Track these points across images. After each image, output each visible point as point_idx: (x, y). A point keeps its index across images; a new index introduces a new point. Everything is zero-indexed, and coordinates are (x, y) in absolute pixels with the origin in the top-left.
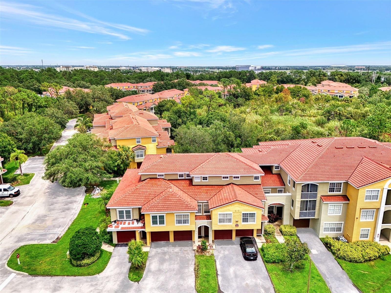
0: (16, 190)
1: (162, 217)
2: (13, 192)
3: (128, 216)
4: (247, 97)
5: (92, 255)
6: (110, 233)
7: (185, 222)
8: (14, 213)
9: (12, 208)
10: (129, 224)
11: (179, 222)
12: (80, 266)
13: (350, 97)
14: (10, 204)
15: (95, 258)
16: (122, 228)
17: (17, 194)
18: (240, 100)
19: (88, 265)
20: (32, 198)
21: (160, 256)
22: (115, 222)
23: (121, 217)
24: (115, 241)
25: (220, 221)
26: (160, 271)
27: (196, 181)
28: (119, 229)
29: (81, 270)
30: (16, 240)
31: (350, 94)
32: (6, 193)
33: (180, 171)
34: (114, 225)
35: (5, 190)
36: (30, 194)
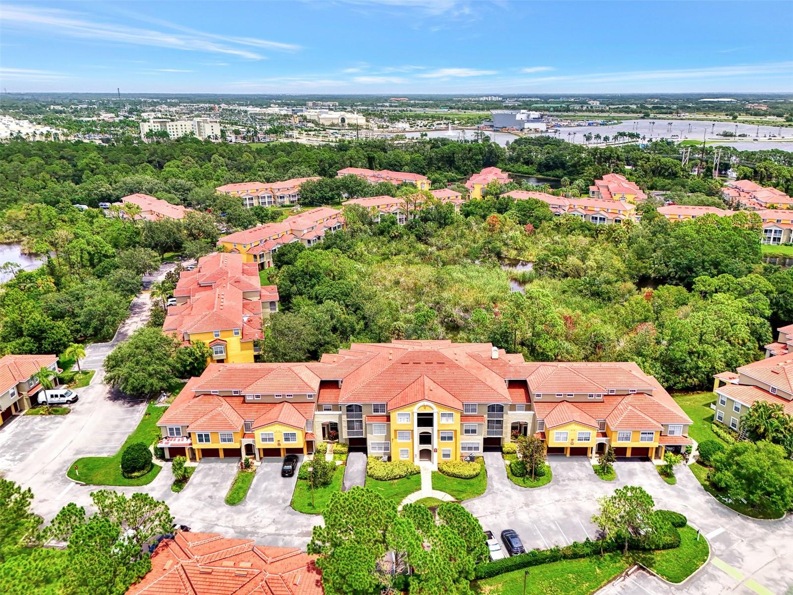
0: (73, 396)
1: (207, 436)
2: (70, 398)
3: (178, 434)
5: (142, 468)
6: (162, 449)
7: (230, 440)
8: (73, 423)
9: (70, 417)
10: (179, 440)
11: (224, 440)
12: (131, 478)
13: (616, 221)
14: (67, 412)
15: (145, 471)
16: (172, 445)
17: (75, 400)
18: (431, 226)
19: (138, 477)
20: (91, 405)
21: (205, 471)
22: (166, 438)
23: (172, 434)
24: (167, 456)
25: (264, 440)
26: (200, 484)
27: (248, 399)
28: (169, 445)
29: (131, 481)
30: (75, 452)
32: (64, 400)
34: (165, 441)
35: (62, 396)
36: (90, 400)
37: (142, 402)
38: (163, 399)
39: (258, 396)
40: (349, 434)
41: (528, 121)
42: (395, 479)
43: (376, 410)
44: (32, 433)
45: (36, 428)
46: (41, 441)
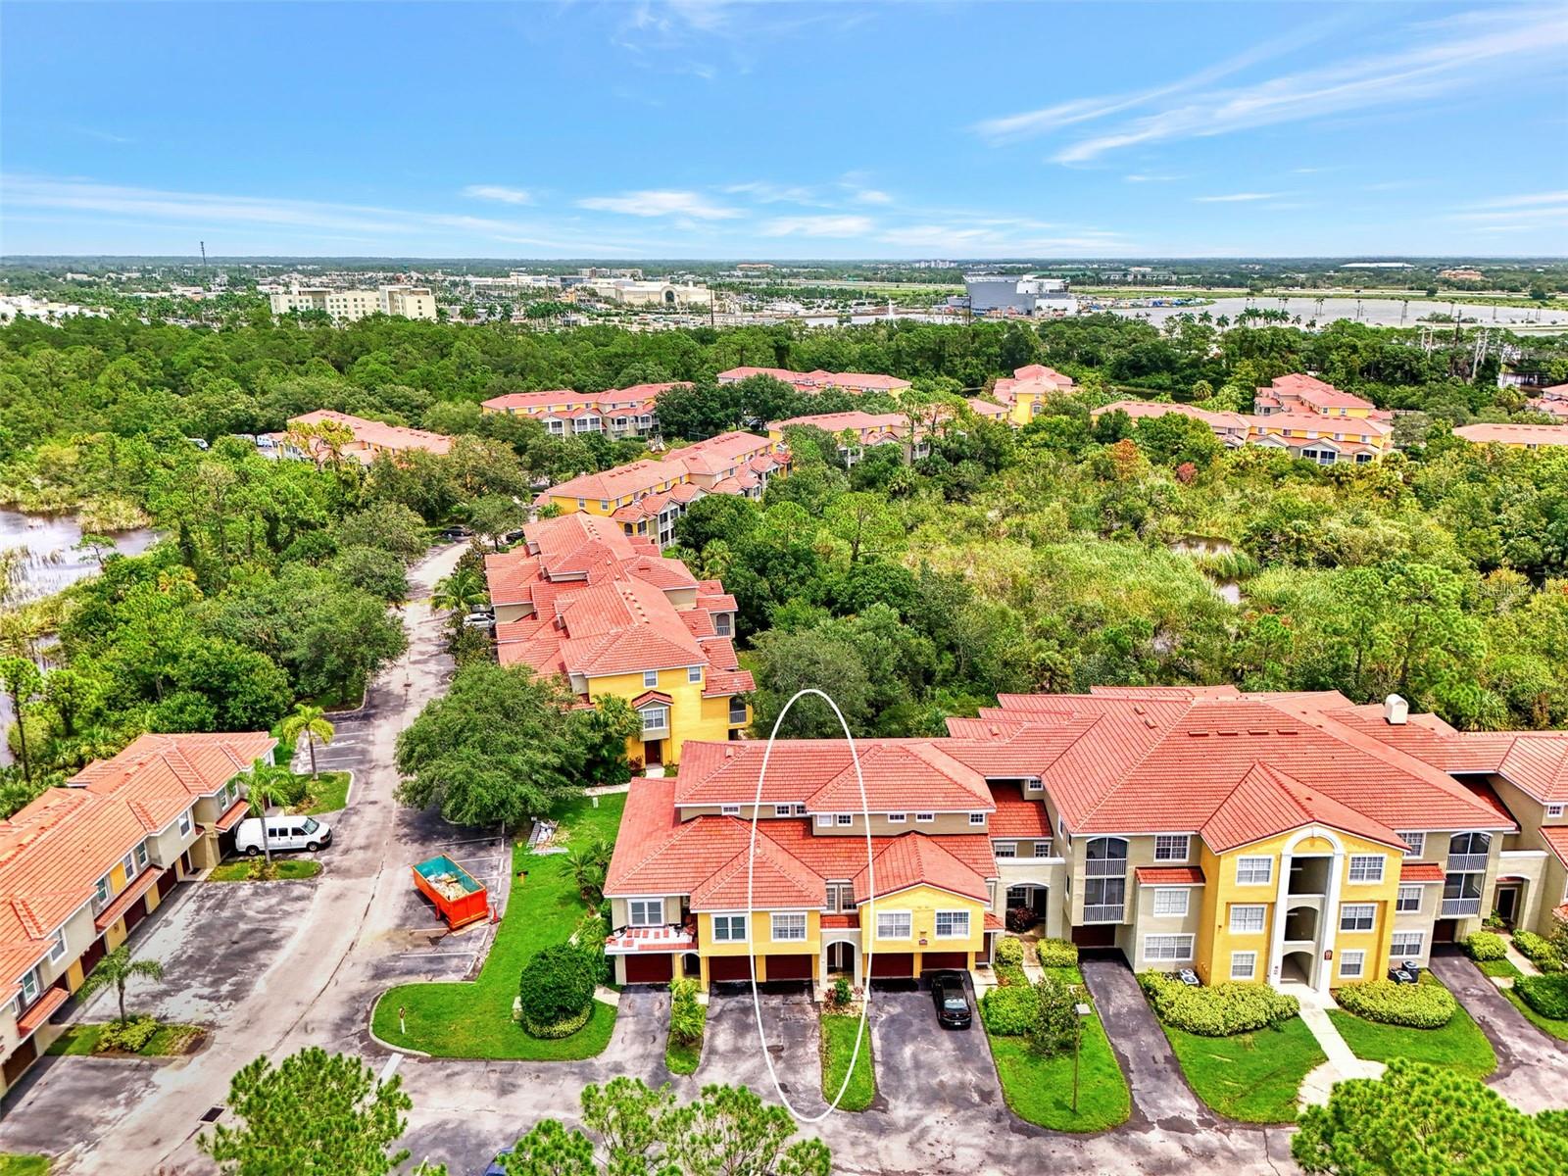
0: (323, 831)
1: (739, 922)
2: (317, 837)
3: (655, 918)
4: (992, 460)
5: (576, 1013)
6: (611, 959)
7: (795, 933)
8: (338, 898)
9: (328, 884)
10: (657, 935)
11: (781, 933)
12: (549, 1037)
13: (1360, 458)
14: (311, 873)
15: (582, 1020)
16: (642, 947)
17: (325, 844)
18: (969, 470)
19: (567, 1035)
20: (370, 853)
21: (734, 1016)
22: (622, 930)
23: (638, 918)
24: (621, 978)
25: (882, 931)
26: (737, 1051)
27: (823, 824)
28: (634, 950)
29: (551, 1047)
30: (370, 973)
31: (1361, 447)
32: (300, 841)
33: (779, 799)
34: (623, 939)
35: (297, 832)
36: (360, 841)
37: (492, 844)
38: (544, 835)
39: (844, 819)
40: (1087, 915)
41: (1042, 296)
42: (1245, 1031)
43: (1163, 853)
44: (243, 926)
45: (250, 913)
46: (273, 945)
